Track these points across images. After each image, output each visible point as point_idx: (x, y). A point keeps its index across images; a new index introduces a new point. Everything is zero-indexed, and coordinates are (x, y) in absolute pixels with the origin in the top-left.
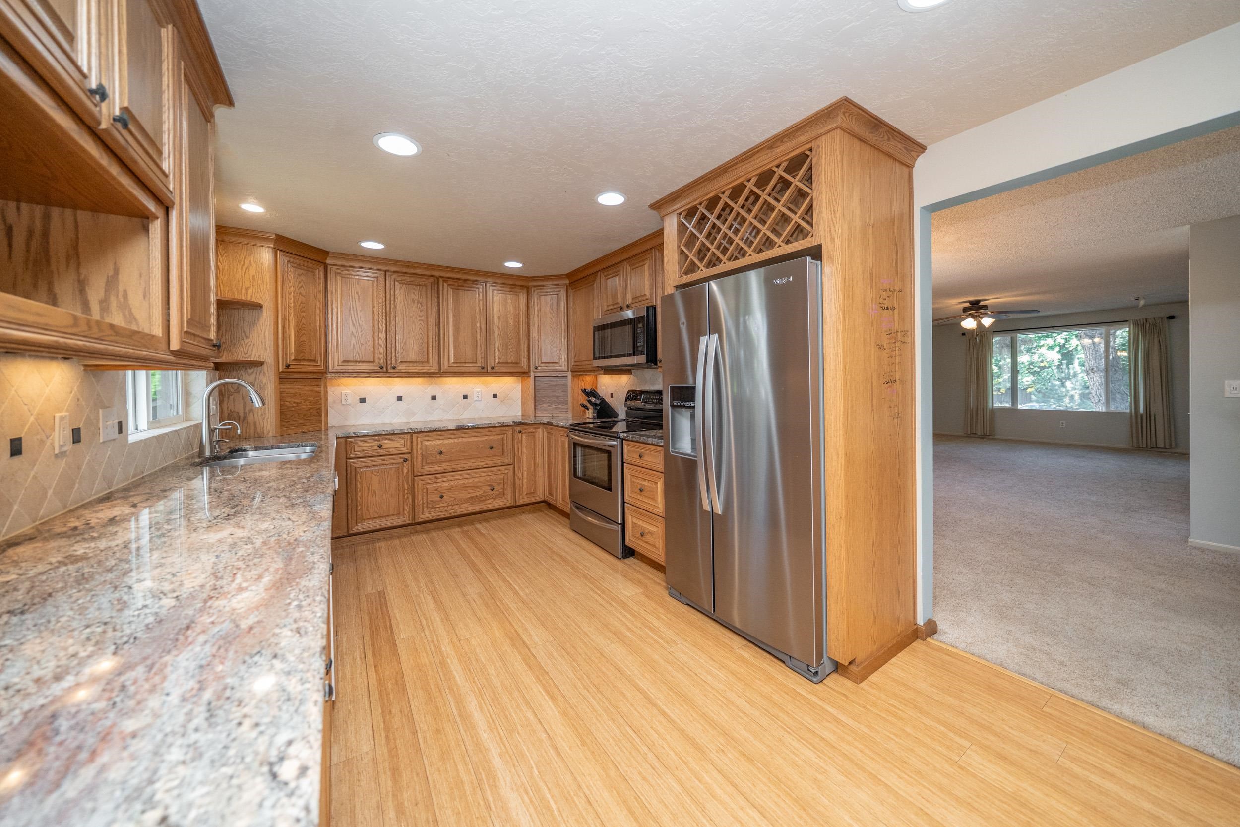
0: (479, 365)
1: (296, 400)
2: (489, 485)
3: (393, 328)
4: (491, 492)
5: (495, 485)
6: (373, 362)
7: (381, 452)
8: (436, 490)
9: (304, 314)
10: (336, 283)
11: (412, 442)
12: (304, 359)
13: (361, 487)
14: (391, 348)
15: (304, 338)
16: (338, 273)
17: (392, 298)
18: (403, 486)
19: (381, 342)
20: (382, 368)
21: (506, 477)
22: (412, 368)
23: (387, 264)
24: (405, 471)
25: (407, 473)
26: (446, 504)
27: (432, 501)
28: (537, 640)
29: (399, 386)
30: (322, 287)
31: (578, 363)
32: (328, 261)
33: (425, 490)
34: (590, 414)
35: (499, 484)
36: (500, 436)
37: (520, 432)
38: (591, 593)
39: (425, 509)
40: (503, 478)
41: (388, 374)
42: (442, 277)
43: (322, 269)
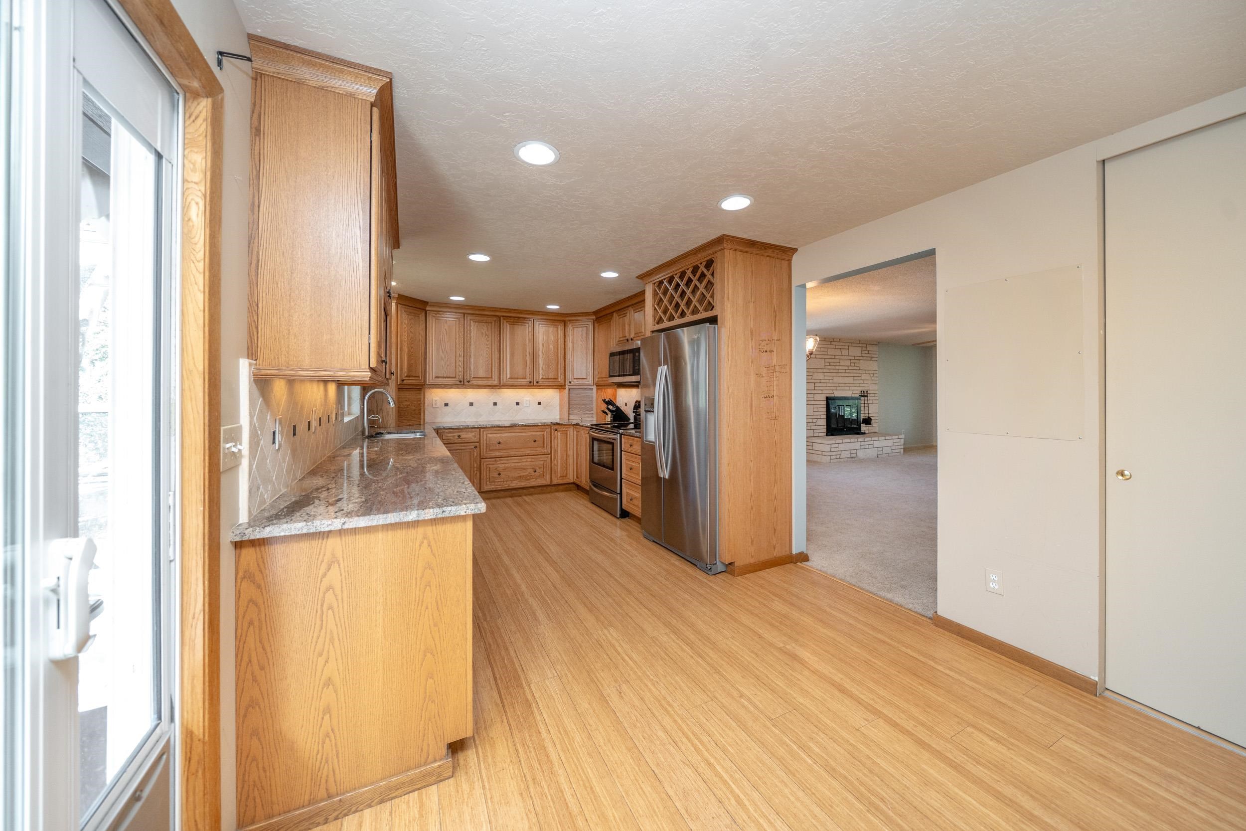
0: (528, 380)
1: (406, 403)
2: (533, 468)
3: (469, 354)
4: (534, 474)
5: (537, 468)
6: (455, 377)
7: (460, 440)
8: (495, 469)
9: (412, 345)
10: (432, 323)
11: (480, 435)
12: (412, 376)
14: (467, 368)
15: (412, 362)
16: (433, 316)
17: (468, 332)
18: (474, 465)
19: (460, 364)
20: (460, 382)
21: (545, 463)
22: (480, 382)
23: (465, 309)
24: (475, 454)
25: (476, 456)
26: (502, 480)
27: (493, 477)
28: (553, 551)
29: (471, 394)
30: (424, 325)
31: (600, 379)
32: (428, 308)
33: (488, 469)
34: (609, 418)
35: (540, 468)
36: (542, 433)
37: (556, 430)
38: (593, 534)
39: (487, 483)
40: (543, 464)
41: (464, 387)
42: (503, 316)
43: (423, 314)
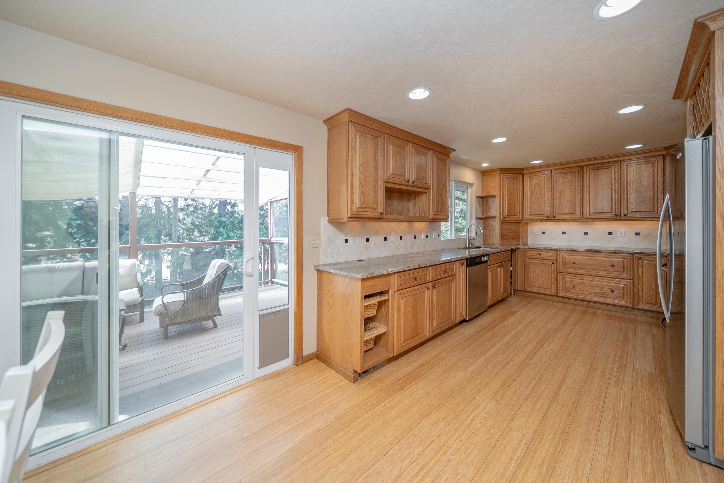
0: (613, 214)
1: (508, 231)
2: (610, 289)
3: (555, 197)
4: (611, 293)
5: (616, 290)
6: (544, 215)
7: (540, 257)
8: (571, 282)
9: (512, 197)
10: (527, 181)
11: (557, 255)
12: (512, 215)
13: (531, 271)
14: (553, 208)
15: (512, 207)
16: (528, 176)
17: (555, 182)
18: (552, 276)
19: (548, 205)
20: (548, 217)
21: (625, 287)
22: (566, 217)
24: (553, 269)
25: (554, 270)
26: (577, 292)
27: (568, 288)
29: (561, 226)
30: (521, 184)
32: (524, 172)
33: (564, 281)
35: (619, 290)
36: (623, 260)
39: (564, 291)
40: (623, 287)
41: (552, 221)
42: (586, 165)
43: (521, 176)
